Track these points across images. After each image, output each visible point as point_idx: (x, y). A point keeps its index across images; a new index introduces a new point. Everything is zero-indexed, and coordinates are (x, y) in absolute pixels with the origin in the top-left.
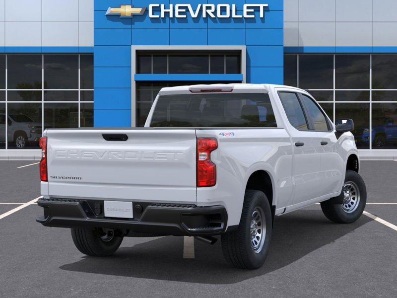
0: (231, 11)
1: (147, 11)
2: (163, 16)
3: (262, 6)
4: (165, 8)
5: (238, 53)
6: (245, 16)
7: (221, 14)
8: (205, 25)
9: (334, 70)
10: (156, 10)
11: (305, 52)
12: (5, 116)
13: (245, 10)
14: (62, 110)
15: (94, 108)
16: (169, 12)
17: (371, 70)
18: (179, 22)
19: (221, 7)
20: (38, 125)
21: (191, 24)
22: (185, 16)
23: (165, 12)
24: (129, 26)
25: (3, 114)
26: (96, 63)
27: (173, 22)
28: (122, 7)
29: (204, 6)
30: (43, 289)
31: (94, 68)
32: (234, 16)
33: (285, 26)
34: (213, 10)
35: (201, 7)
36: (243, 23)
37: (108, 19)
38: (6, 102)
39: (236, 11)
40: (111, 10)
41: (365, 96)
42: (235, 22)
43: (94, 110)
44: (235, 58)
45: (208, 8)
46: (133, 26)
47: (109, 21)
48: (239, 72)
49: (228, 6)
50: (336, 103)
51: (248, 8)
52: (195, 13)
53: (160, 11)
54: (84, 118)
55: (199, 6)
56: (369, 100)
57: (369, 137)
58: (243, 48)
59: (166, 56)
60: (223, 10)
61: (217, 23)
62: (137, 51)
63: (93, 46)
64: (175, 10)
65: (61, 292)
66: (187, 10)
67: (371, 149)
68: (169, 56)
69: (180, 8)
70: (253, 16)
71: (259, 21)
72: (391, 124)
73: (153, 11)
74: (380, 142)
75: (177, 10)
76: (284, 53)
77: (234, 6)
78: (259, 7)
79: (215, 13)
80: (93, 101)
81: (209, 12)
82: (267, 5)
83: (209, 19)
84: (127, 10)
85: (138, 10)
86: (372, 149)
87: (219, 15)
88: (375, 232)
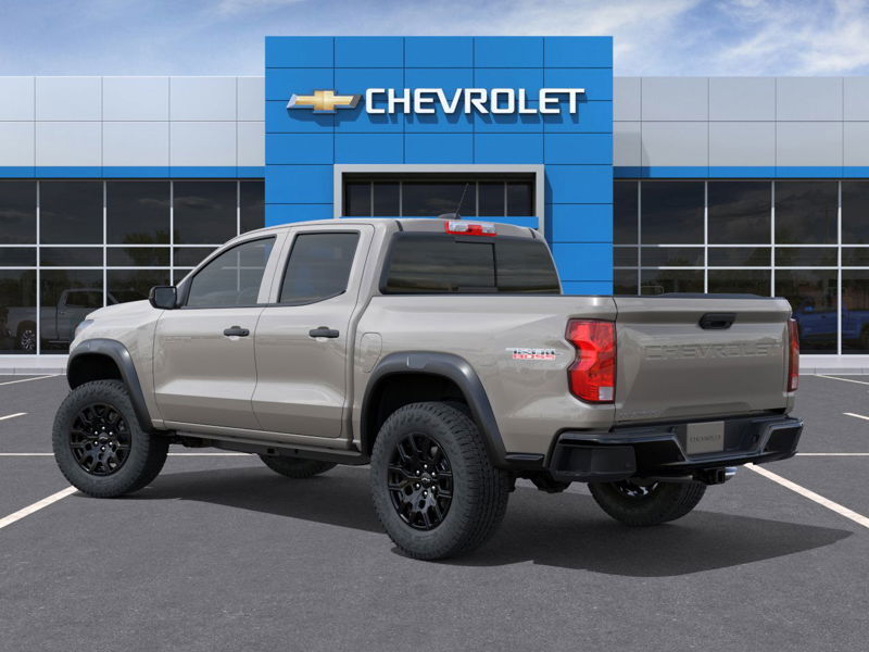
0: (517, 101)
1: (362, 101)
2: (391, 110)
3: (573, 92)
4: (395, 97)
5: (530, 179)
6: (543, 110)
7: (498, 107)
8: (469, 128)
9: (706, 209)
10: (380, 99)
11: (653, 175)
12: (102, 294)
13: (543, 100)
16: (403, 104)
17: (773, 210)
18: (421, 121)
19: (498, 94)
21: (443, 124)
22: (432, 111)
23: (395, 103)
24: (330, 129)
25: (98, 290)
26: (268, 198)
27: (411, 121)
28: (317, 93)
29: (468, 92)
30: (173, 610)
31: (266, 207)
32: (522, 110)
33: (617, 128)
34: (484, 99)
35: (463, 94)
36: (538, 122)
37: (291, 116)
38: (105, 268)
39: (526, 100)
40: (297, 100)
41: (763, 256)
42: (524, 122)
44: (525, 187)
45: (476, 96)
46: (337, 129)
47: (291, 120)
48: (532, 212)
49: (511, 92)
50: (709, 271)
51: (548, 95)
52: (450, 106)
53: (387, 101)
55: (459, 91)
56: (769, 265)
58: (539, 170)
59: (397, 184)
60: (503, 99)
61: (490, 122)
62: (344, 174)
63: (263, 165)
64: (413, 99)
65: (206, 616)
66: (437, 100)
68: (405, 183)
69: (423, 95)
70: (557, 111)
71: (567, 120)
72: (810, 309)
73: (373, 101)
75: (418, 100)
76: (614, 178)
77: (522, 92)
78: (568, 94)
79: (487, 105)
81: (477, 102)
82: (582, 91)
83: (476, 115)
84: (326, 100)
85: (346, 100)
87: (494, 109)
88: (780, 506)
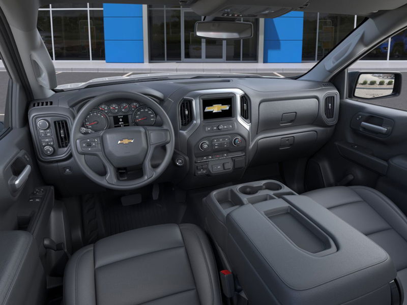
14: (71, 18)
15: (104, 16)
20: (47, 34)
43: (104, 18)
54: (94, 27)
57: (388, 47)
67: (388, 61)
74: (397, 53)
80: (102, 7)
86: (390, 59)
